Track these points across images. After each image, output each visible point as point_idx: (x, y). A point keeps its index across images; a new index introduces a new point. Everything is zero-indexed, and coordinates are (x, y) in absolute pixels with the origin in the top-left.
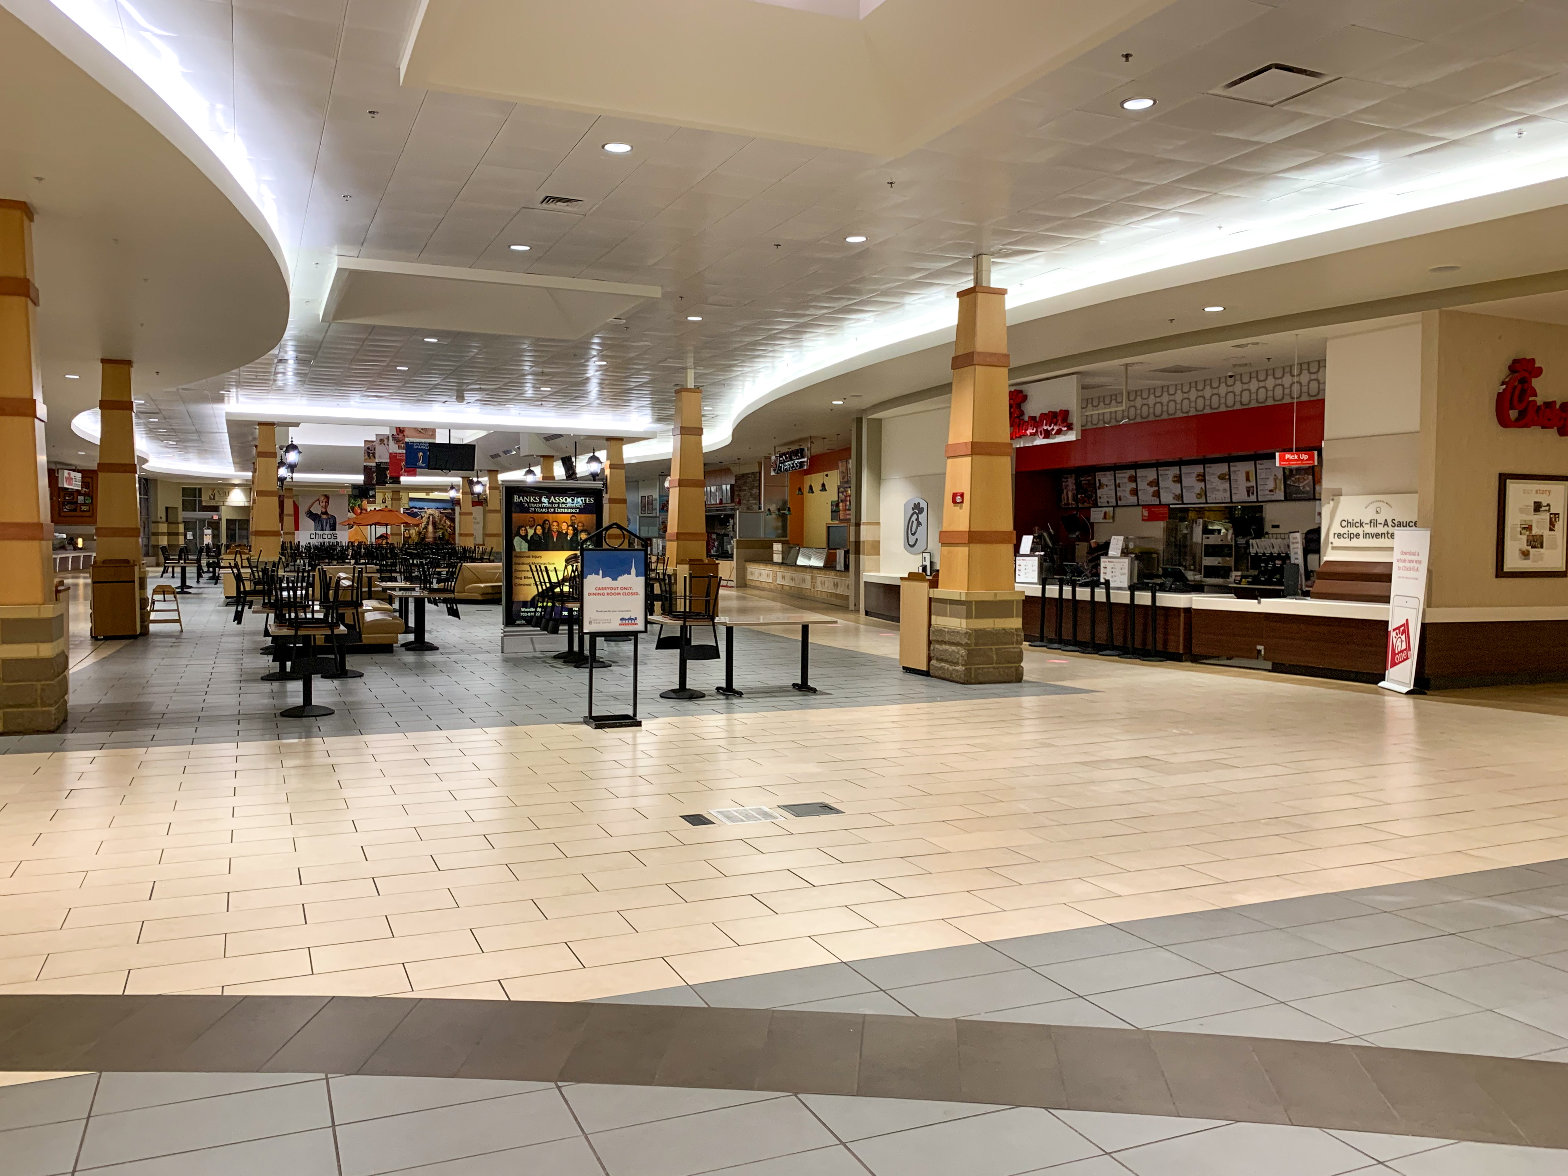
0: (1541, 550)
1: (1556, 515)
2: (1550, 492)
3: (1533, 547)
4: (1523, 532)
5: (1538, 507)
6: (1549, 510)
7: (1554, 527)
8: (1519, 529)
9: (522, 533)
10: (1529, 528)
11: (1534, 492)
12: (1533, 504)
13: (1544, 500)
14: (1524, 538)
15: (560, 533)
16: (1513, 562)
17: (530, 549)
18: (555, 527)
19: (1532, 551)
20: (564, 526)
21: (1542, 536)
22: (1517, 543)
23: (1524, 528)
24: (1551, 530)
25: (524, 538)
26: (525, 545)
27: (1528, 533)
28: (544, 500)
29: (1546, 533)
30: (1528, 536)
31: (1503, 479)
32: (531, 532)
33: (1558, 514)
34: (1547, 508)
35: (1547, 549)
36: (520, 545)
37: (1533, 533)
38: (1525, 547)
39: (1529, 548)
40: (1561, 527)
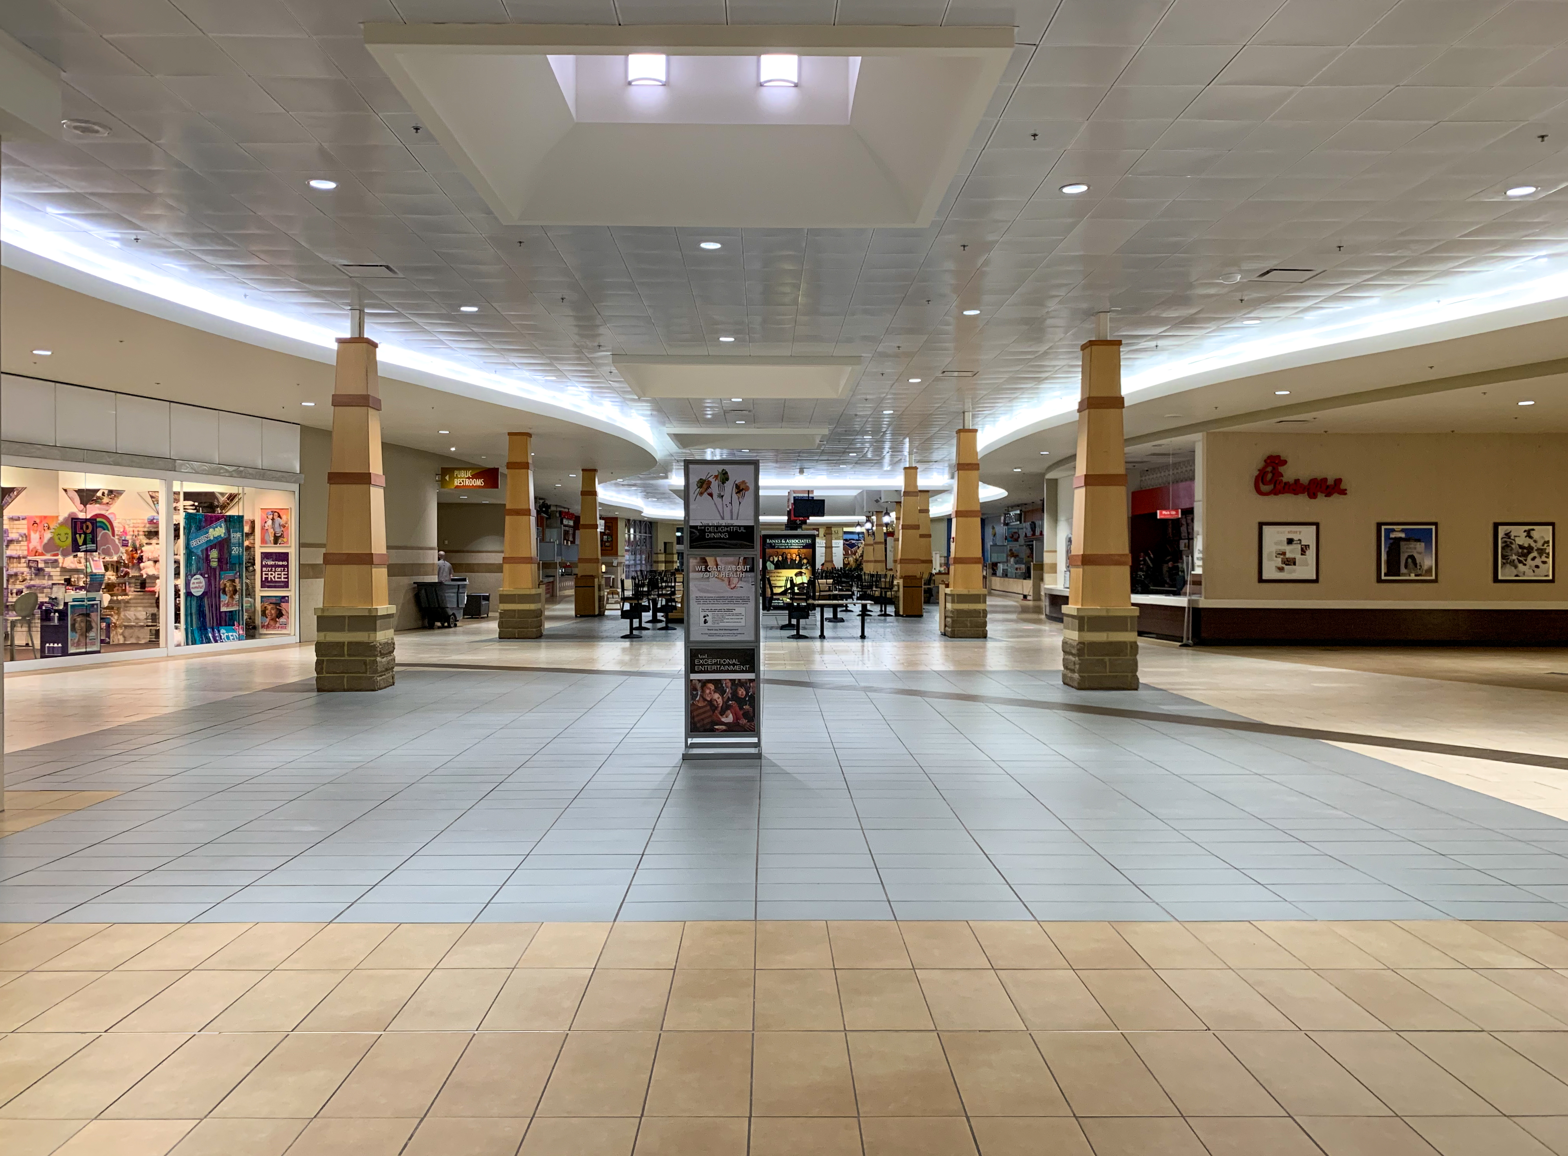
0: (1294, 567)
1: (1307, 546)
2: (1300, 532)
3: (1287, 565)
4: (1278, 556)
5: (1290, 541)
6: (1300, 543)
7: (1305, 552)
8: (1274, 555)
9: (771, 559)
10: (1284, 554)
11: (1287, 533)
12: (1286, 540)
13: (1296, 537)
14: (1280, 560)
15: (792, 559)
16: (1269, 572)
17: (776, 568)
18: (789, 557)
19: (1286, 567)
20: (794, 556)
21: (1295, 558)
22: (1273, 562)
23: (1279, 554)
24: (1302, 554)
25: (772, 562)
26: (773, 567)
27: (1282, 557)
28: (783, 541)
29: (1299, 557)
30: (1282, 558)
31: (1261, 525)
32: (776, 559)
33: (1309, 545)
34: (1299, 542)
35: (1299, 566)
36: (770, 566)
37: (1287, 557)
38: (1280, 565)
39: (1284, 566)
40: (1311, 553)
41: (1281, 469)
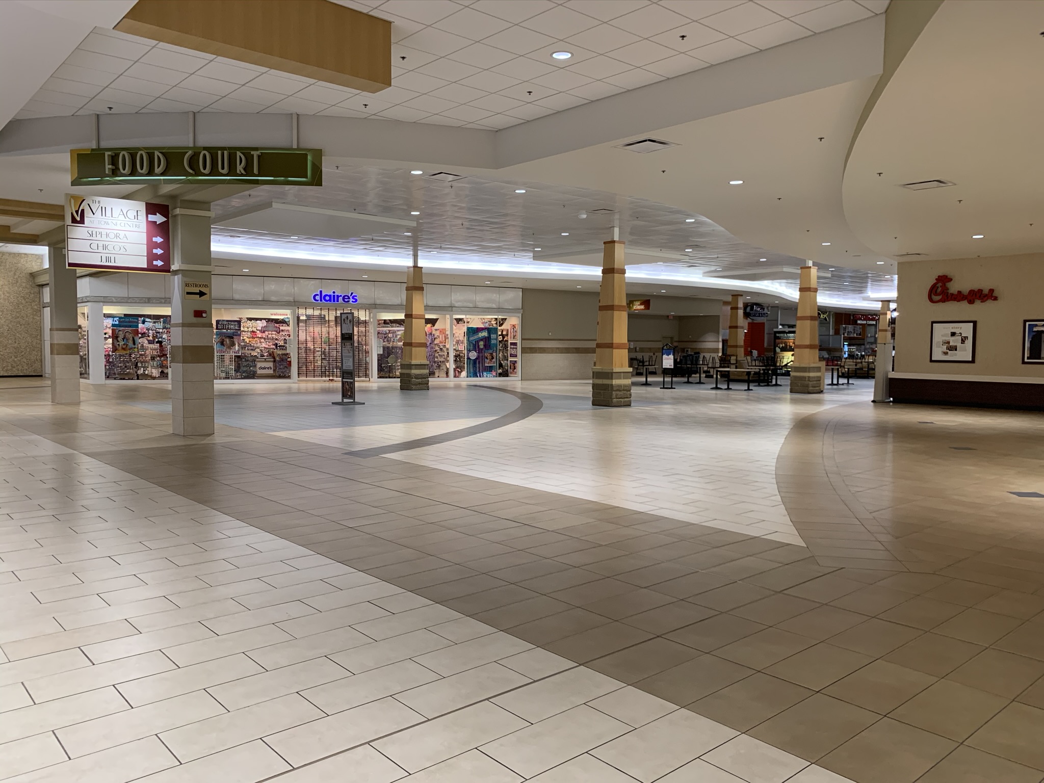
0: (956, 352)
1: (966, 338)
2: (961, 328)
3: (950, 350)
5: (953, 334)
6: (961, 335)
7: (964, 342)
8: (942, 343)
9: (779, 346)
10: (948, 343)
11: (951, 328)
12: (950, 333)
13: (957, 331)
14: (945, 347)
15: (790, 346)
16: (937, 355)
17: (781, 351)
18: (788, 344)
19: (949, 352)
20: (791, 344)
21: (956, 346)
22: (940, 349)
23: (945, 343)
24: (962, 343)
25: (779, 347)
26: (779, 350)
27: (947, 345)
28: (785, 335)
29: (959, 345)
31: (932, 323)
32: (781, 346)
35: (959, 351)
36: (778, 350)
37: (951, 345)
38: (945, 350)
39: (948, 351)
40: (969, 343)
41: (949, 285)
